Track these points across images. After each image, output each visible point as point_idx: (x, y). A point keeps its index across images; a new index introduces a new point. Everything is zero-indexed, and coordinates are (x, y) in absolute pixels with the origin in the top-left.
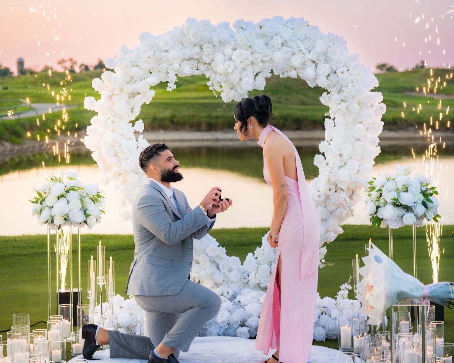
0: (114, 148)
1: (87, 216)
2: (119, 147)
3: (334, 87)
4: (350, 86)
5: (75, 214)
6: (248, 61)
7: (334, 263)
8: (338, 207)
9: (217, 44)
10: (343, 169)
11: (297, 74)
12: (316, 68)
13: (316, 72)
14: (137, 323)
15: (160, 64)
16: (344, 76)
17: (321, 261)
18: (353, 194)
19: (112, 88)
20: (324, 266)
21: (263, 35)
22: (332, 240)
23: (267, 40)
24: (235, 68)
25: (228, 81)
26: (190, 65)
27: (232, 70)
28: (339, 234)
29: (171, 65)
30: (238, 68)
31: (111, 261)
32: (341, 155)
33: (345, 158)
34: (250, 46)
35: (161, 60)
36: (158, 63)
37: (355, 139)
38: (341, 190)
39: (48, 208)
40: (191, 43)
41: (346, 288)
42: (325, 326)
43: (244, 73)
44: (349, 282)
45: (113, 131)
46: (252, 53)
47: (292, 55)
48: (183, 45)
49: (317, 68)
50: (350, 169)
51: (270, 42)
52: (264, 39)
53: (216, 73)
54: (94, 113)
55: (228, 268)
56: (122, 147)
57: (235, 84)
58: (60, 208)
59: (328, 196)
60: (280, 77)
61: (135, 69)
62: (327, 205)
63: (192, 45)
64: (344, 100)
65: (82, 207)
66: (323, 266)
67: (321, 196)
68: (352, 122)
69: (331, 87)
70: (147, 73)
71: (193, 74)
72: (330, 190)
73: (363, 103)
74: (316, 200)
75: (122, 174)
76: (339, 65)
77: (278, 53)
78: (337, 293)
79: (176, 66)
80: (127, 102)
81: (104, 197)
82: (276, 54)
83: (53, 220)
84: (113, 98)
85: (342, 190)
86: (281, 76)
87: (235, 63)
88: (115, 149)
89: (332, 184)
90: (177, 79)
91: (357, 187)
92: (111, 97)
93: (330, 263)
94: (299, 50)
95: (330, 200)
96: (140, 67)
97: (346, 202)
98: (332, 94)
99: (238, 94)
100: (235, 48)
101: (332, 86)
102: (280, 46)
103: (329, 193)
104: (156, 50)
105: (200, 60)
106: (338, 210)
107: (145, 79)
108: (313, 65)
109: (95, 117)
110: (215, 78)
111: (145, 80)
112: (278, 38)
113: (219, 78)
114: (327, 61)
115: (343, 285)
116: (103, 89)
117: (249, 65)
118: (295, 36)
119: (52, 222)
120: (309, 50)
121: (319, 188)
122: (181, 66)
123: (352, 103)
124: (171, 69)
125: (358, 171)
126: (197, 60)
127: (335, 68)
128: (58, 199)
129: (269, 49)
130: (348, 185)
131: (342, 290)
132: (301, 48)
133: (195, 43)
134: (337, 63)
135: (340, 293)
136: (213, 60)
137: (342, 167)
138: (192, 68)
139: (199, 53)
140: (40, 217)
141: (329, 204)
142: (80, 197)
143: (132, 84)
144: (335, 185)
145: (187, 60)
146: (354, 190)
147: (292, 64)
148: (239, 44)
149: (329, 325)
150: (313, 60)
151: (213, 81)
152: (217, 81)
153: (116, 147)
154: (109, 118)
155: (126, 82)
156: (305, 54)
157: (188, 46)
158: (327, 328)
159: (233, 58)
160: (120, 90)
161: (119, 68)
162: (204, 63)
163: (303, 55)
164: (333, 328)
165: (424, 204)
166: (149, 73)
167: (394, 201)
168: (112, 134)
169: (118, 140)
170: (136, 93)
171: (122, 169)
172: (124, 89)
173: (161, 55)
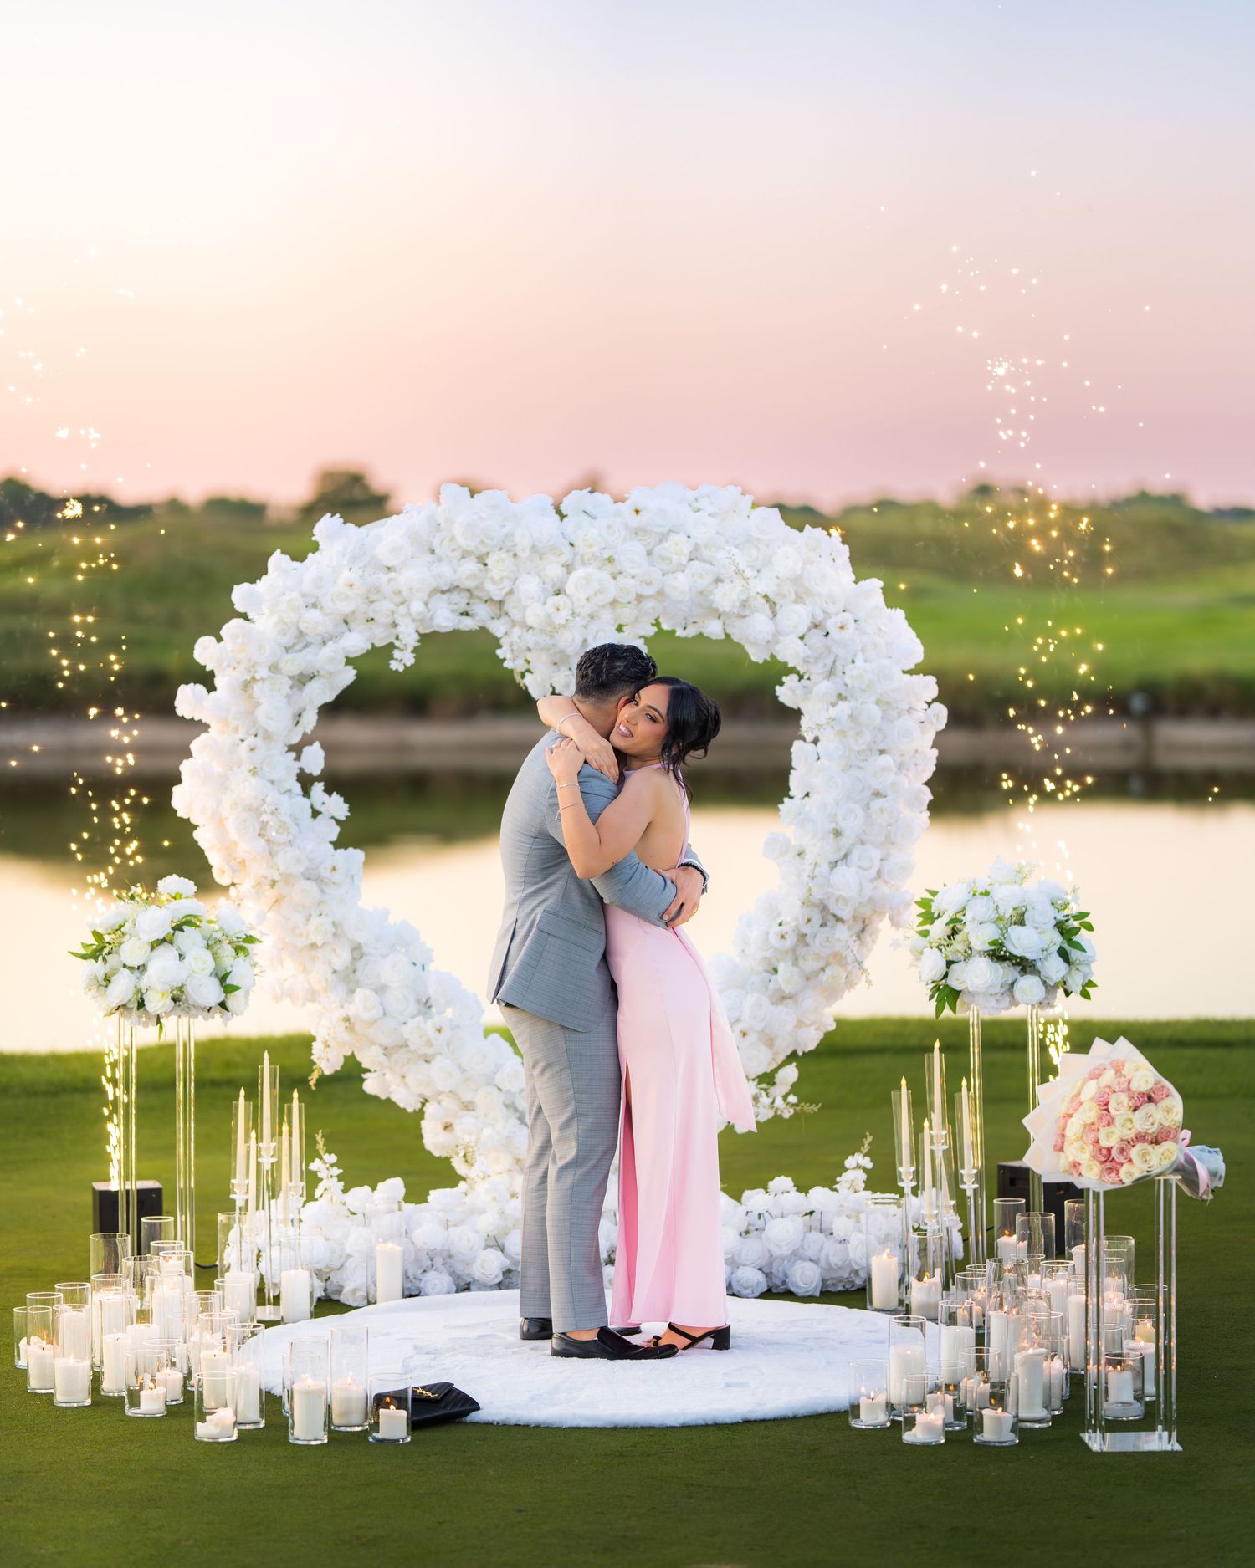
0: (259, 818)
1: (228, 989)
2: (272, 813)
3: (816, 662)
4: (859, 661)
5: (200, 986)
6: (607, 597)
7: (820, 1105)
8: (828, 964)
9: (524, 555)
10: (841, 868)
11: (724, 629)
12: (775, 615)
13: (774, 626)
14: (341, 1261)
15: (372, 602)
16: (846, 634)
17: (785, 1097)
18: (863, 931)
19: (250, 661)
20: (792, 1111)
21: (638, 532)
22: (812, 1046)
23: (649, 544)
24: (573, 614)
25: (553, 645)
26: (450, 603)
27: (567, 620)
28: (825, 1031)
29: (403, 603)
30: (579, 613)
31: (295, 1104)
32: (837, 833)
33: (845, 842)
34: (610, 560)
35: (378, 590)
36: (367, 598)
37: (872, 791)
38: (834, 921)
39: (126, 971)
40: (454, 550)
41: (858, 1166)
42: (819, 1259)
43: (594, 627)
44: (865, 1151)
45: (254, 772)
46: (615, 577)
47: (715, 581)
48: (433, 552)
49: (778, 615)
50: (860, 867)
51: (658, 550)
52: (640, 540)
54: (200, 726)
56: (279, 813)
58: (163, 970)
59: (806, 935)
60: (677, 634)
61: (314, 615)
62: (800, 959)
63: (458, 554)
64: (844, 694)
65: (215, 969)
66: (789, 1112)
67: (786, 936)
68: (863, 750)
69: (809, 662)
70: (337, 626)
71: (457, 628)
72: (809, 920)
73: (887, 703)
74: (771, 948)
75: (277, 884)
76: (832, 609)
77: (680, 575)
78: (838, 1179)
79: (417, 607)
80: (288, 697)
81: (261, 942)
82: (676, 578)
83: (143, 1001)
84: (257, 688)
85: (838, 919)
86: (680, 633)
87: (573, 603)
88: (261, 819)
89: (816, 906)
90: (419, 641)
91: (875, 912)
92: (247, 685)
93: (808, 1104)
94: (736, 571)
95: (807, 945)
96: (321, 607)
97: (852, 951)
98: (809, 679)
100: (570, 562)
101: (812, 660)
102: (684, 560)
103: (806, 929)
104: (365, 566)
105: (476, 593)
106: (829, 971)
107: (334, 640)
108: (767, 606)
109: (204, 736)
110: (520, 638)
111: (334, 642)
112: (682, 538)
113: (530, 639)
114: (801, 598)
115: (850, 1157)
116: (228, 666)
117: (604, 606)
119: (141, 1004)
121: (779, 915)
122: (430, 606)
123: (862, 703)
124: (402, 616)
125: (879, 873)
126: (468, 590)
127: (820, 617)
128: (153, 949)
129: (656, 566)
130: (855, 911)
131: (848, 1171)
132: (740, 567)
133: (468, 549)
134: (827, 603)
135: (845, 1178)
136: (511, 592)
137: (839, 863)
138: (454, 613)
139: (475, 576)
140: (107, 993)
141: (803, 957)
142: (206, 942)
143: (300, 651)
144: (821, 908)
145: (443, 592)
146: (867, 921)
147: (714, 606)
148: (582, 555)
149: (828, 1257)
150: (768, 594)
151: (514, 648)
152: (524, 648)
153: (266, 812)
154: (242, 738)
155: (286, 648)
156: (749, 581)
157: (448, 556)
158: (823, 1263)
159: (569, 588)
160: (270, 668)
161: (266, 611)
162: (486, 598)
163: (744, 582)
164: (840, 1264)
165: (1063, 954)
166: (345, 625)
167: (993, 947)
168: (253, 780)
169: (273, 797)
170: (308, 675)
171: (278, 870)
172: (282, 665)
173: (376, 578)
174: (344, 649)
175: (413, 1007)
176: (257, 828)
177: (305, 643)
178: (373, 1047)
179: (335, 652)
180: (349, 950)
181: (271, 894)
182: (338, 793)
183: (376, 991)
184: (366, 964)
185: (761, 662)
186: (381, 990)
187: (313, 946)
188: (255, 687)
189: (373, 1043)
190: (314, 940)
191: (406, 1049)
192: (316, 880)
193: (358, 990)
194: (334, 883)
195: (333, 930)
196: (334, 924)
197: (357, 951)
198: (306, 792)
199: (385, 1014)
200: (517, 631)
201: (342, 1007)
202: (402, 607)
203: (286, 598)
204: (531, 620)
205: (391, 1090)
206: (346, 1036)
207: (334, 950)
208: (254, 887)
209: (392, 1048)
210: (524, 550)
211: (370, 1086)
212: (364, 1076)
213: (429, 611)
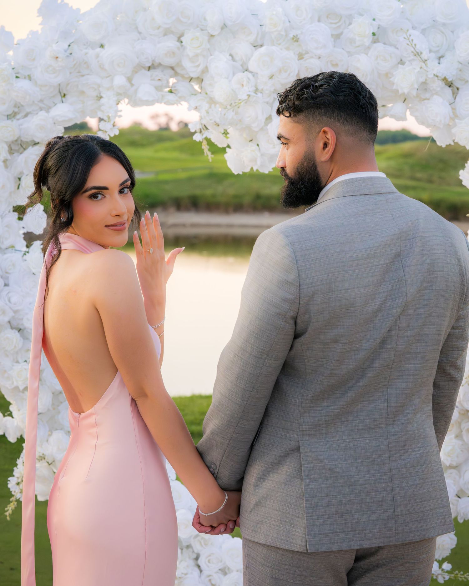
6: (289, 75)
9: (216, 33)
12: (455, 99)
13: (454, 109)
15: (83, 76)
17: (441, 564)
20: (447, 577)
23: (339, 27)
24: (256, 91)
25: (240, 121)
26: (154, 80)
27: (249, 96)
29: (107, 77)
30: (262, 90)
34: (296, 39)
35: (87, 64)
36: (78, 72)
40: (155, 29)
46: (301, 57)
47: (398, 63)
48: (139, 32)
49: (458, 99)
51: (345, 31)
52: (331, 23)
53: (212, 101)
55: (220, 566)
57: (256, 129)
61: (24, 84)
63: (160, 32)
66: (444, 578)
70: (54, 96)
79: (120, 80)
80: (5, 161)
87: (256, 79)
93: (462, 573)
94: (412, 52)
96: (35, 80)
99: (262, 155)
100: (259, 43)
102: (367, 41)
104: (74, 42)
105: (178, 70)
107: (49, 109)
108: (448, 91)
110: (208, 113)
111: (47, 111)
112: (366, 20)
118: (407, 19)
120: (440, 55)
122: (133, 82)
124: (108, 89)
126: (172, 68)
129: (343, 49)
132: (418, 48)
133: (167, 27)
136: (207, 69)
138: (159, 89)
139: (174, 53)
143: (20, 119)
145: (149, 68)
147: (394, 87)
150: (447, 77)
156: (428, 62)
159: (252, 66)
163: (423, 65)
173: (86, 54)
185: (444, 146)
198: (28, 249)
202: (106, 81)
213: (132, 85)
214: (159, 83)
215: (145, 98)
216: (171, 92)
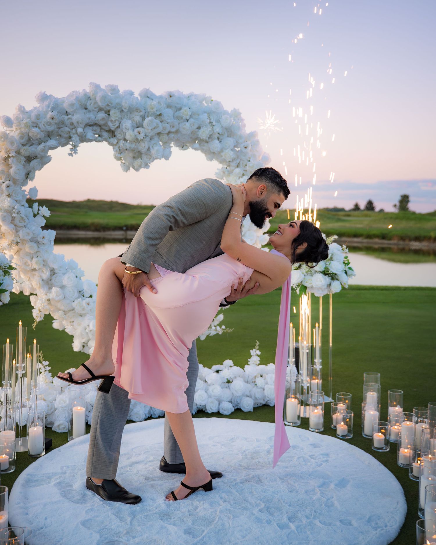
2: (17, 213)
3: (233, 162)
4: (251, 160)
6: (158, 129)
12: (220, 142)
13: (222, 145)
15: (60, 128)
16: (247, 150)
17: (221, 327)
19: (7, 149)
20: (223, 332)
21: (169, 106)
24: (146, 135)
25: (137, 149)
26: (93, 131)
27: (143, 137)
30: (148, 135)
34: (160, 115)
35: (63, 123)
36: (58, 126)
40: (95, 108)
41: (255, 354)
43: (153, 142)
44: (257, 348)
45: (9, 196)
46: (161, 122)
47: (198, 127)
48: (86, 109)
49: (222, 142)
51: (176, 114)
56: (21, 213)
57: (143, 152)
61: (35, 130)
63: (97, 109)
64: (245, 174)
70: (45, 137)
75: (19, 244)
76: (241, 141)
77: (187, 124)
78: (249, 360)
79: (80, 130)
80: (23, 165)
82: (185, 124)
87: (146, 131)
88: (12, 216)
92: (6, 159)
93: (230, 329)
94: (208, 122)
96: (39, 128)
99: (144, 163)
100: (144, 115)
102: (188, 117)
104: (58, 112)
105: (103, 127)
111: (44, 143)
112: (187, 109)
113: (128, 145)
114: (230, 136)
115: (251, 351)
117: (156, 134)
122: (85, 131)
124: (74, 134)
126: (100, 126)
127: (236, 144)
131: (252, 357)
132: (212, 120)
133: (102, 107)
134: (239, 139)
135: (251, 360)
136: (119, 127)
138: (94, 135)
139: (104, 119)
143: (29, 146)
145: (90, 126)
148: (148, 112)
149: (255, 394)
150: (220, 133)
151: (121, 149)
152: (125, 149)
153: (15, 213)
154: (3, 182)
155: (23, 145)
156: (214, 127)
157: (93, 110)
158: (253, 397)
159: (144, 125)
160: (16, 152)
161: (15, 130)
162: (107, 130)
163: (212, 127)
164: (260, 397)
165: (346, 273)
166: (48, 138)
167: (324, 270)
168: (9, 199)
169: (17, 206)
170: (32, 158)
171: (20, 238)
172: (22, 151)
173: (63, 117)
174: (48, 146)
175: (76, 294)
176: (11, 219)
177: (31, 143)
178: (60, 311)
179: (44, 147)
180: (50, 271)
181: (15, 248)
182: (46, 206)
183: (60, 288)
184: (56, 277)
186: (63, 287)
187: (34, 270)
188: (10, 159)
189: (59, 310)
190: (35, 268)
191: (73, 311)
192: (35, 242)
193: (53, 288)
194: (43, 244)
195: (43, 263)
196: (43, 261)
197: (53, 272)
198: (31, 206)
199: (65, 298)
200: (122, 143)
201: (46, 295)
202: (74, 130)
203: (25, 122)
204: (127, 137)
205: (66, 328)
206: (48, 307)
207: (43, 271)
208: (9, 245)
209: (67, 311)
210: (125, 109)
211: (56, 325)
212: (53, 321)
213: (85, 133)
214: (95, 132)
215: (91, 138)
216: (99, 136)
